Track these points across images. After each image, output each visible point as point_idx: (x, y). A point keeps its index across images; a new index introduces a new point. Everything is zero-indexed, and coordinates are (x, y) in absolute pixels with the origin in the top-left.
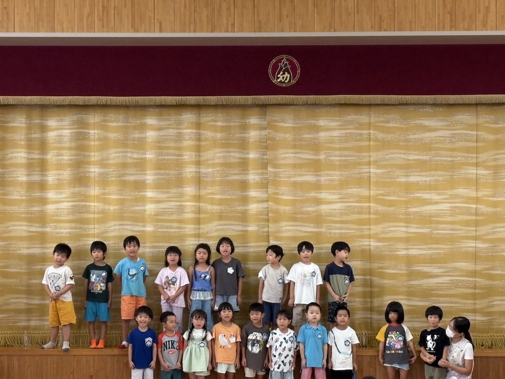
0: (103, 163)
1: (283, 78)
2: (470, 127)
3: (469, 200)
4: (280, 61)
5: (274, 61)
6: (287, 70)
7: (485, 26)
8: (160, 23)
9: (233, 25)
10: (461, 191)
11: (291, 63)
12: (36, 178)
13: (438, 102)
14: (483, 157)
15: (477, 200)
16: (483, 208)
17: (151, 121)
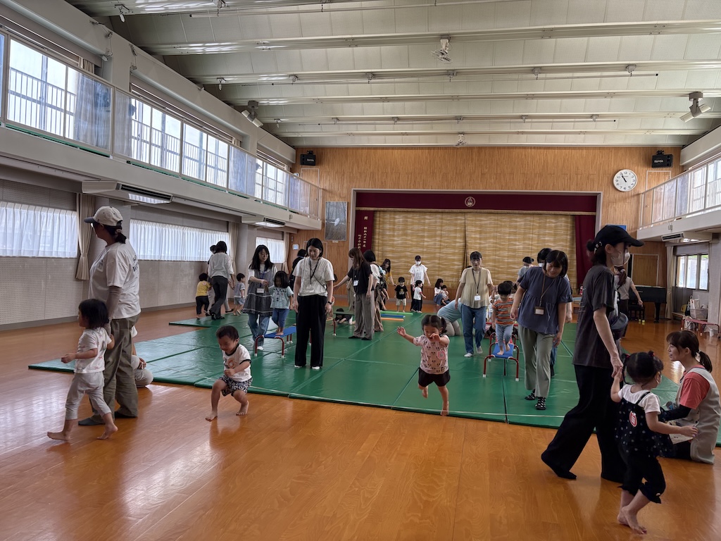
0: (411, 230)
1: (470, 204)
2: (530, 221)
3: (529, 245)
5: (467, 198)
6: (471, 202)
7: (536, 189)
8: (432, 186)
9: (454, 187)
10: (527, 242)
11: (472, 199)
12: (391, 233)
14: (534, 231)
15: (532, 245)
16: (534, 248)
17: (427, 217)
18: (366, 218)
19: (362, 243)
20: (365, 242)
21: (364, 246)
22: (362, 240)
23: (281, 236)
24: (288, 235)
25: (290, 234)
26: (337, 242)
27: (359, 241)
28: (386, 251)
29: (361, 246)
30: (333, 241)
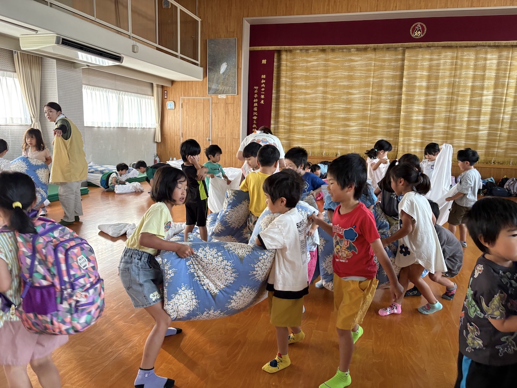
1: (418, 34)
2: (507, 58)
3: (502, 94)
4: (416, 26)
5: (414, 26)
6: (419, 30)
8: (360, 8)
9: (396, 7)
10: (499, 90)
11: (422, 26)
12: (303, 83)
13: (497, 45)
14: (512, 73)
16: (509, 98)
18: (264, 62)
19: (259, 99)
20: (263, 97)
21: (262, 102)
22: (259, 94)
23: (149, 90)
24: (160, 90)
25: (162, 87)
26: (224, 96)
27: (256, 96)
28: (295, 110)
29: (259, 103)
30: (220, 96)
